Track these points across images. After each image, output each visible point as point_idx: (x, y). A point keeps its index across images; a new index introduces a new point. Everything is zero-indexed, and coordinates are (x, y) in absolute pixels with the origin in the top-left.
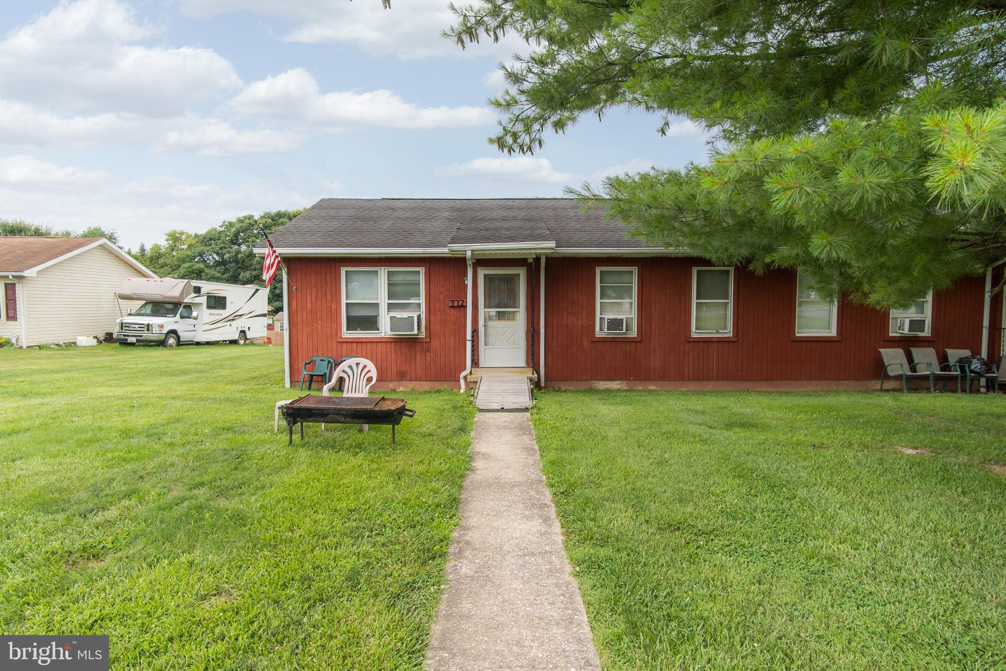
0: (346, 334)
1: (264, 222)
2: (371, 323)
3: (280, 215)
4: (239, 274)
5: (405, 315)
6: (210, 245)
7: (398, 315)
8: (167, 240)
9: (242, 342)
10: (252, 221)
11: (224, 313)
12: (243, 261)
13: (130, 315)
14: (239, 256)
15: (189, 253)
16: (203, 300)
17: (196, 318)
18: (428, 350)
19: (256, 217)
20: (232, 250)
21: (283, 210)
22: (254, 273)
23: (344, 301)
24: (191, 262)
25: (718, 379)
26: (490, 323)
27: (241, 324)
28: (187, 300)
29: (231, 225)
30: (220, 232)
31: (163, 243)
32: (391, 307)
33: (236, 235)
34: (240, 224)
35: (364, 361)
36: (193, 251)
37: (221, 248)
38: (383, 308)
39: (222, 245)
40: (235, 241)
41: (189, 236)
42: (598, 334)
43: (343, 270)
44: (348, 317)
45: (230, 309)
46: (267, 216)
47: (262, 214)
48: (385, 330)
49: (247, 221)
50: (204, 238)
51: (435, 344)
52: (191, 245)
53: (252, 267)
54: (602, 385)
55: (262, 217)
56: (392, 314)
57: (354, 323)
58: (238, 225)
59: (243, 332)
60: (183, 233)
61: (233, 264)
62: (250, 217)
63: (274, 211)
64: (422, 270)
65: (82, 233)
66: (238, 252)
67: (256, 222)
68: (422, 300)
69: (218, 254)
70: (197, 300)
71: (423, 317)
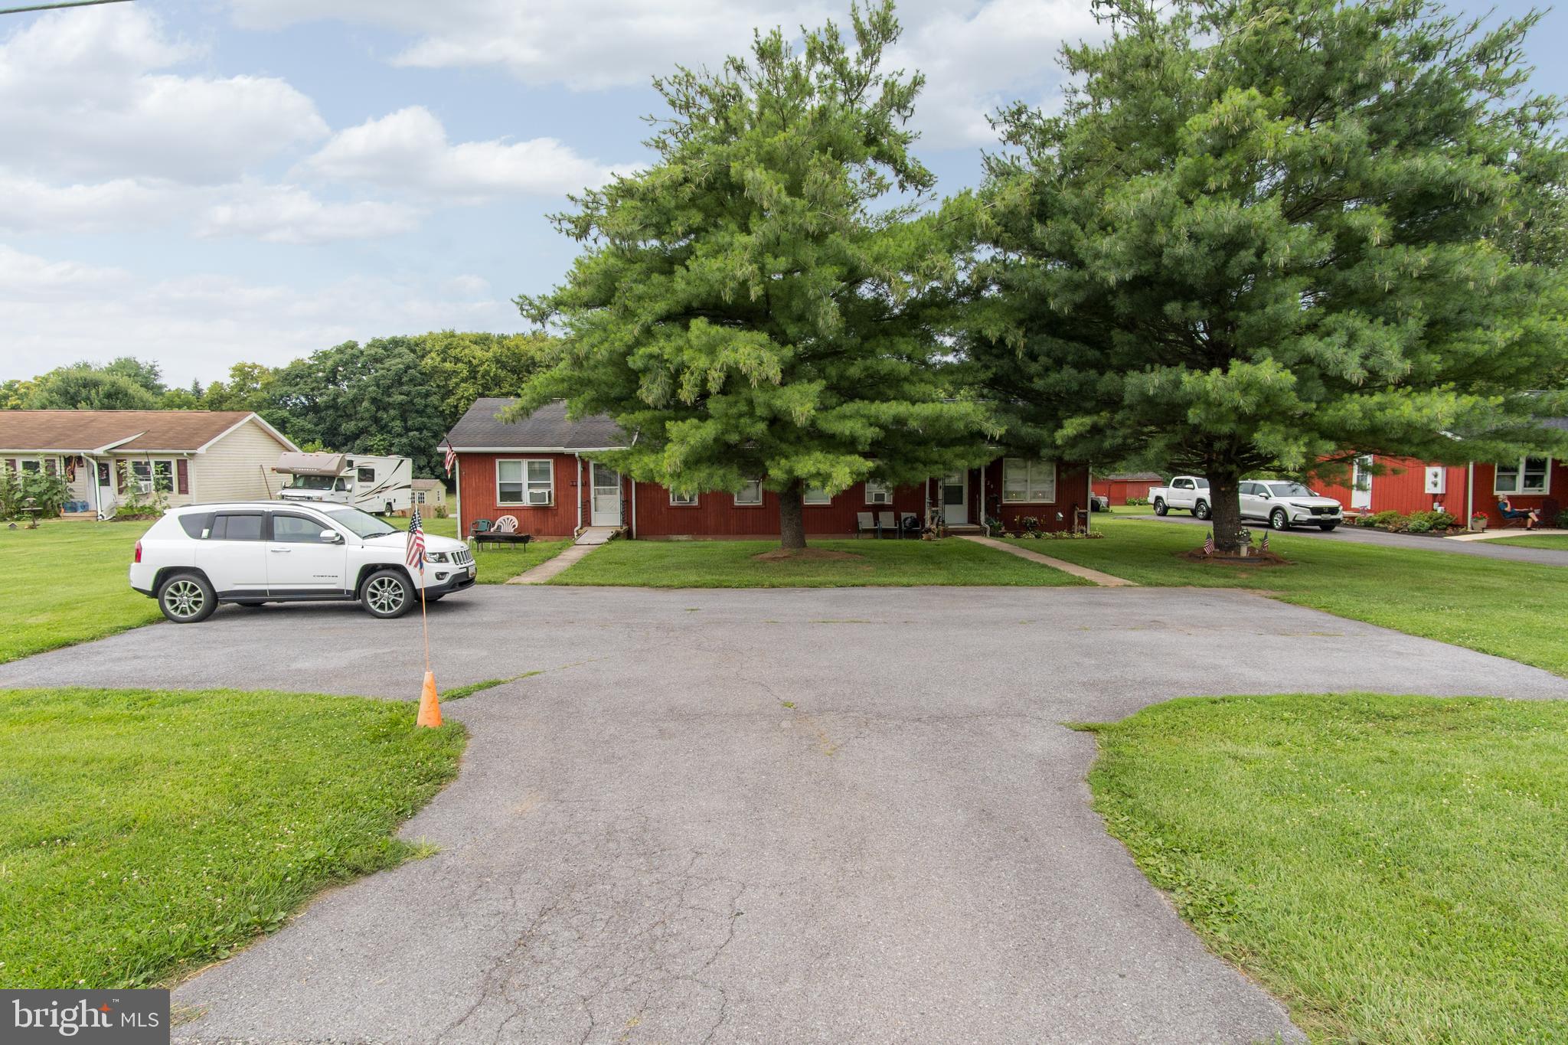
0: (500, 504)
1: (373, 352)
2: (516, 496)
3: (396, 343)
4: (340, 425)
5: (540, 491)
6: (297, 384)
7: (535, 491)
8: (233, 376)
9: (388, 514)
10: (355, 351)
11: (373, 485)
12: (345, 407)
13: (285, 487)
14: (340, 400)
15: (265, 395)
16: (355, 473)
17: (350, 491)
18: (556, 515)
19: (362, 346)
20: (328, 392)
21: (399, 335)
22: (361, 424)
23: (498, 482)
24: (269, 408)
25: (753, 533)
26: (599, 496)
27: (388, 496)
28: (342, 474)
29: (326, 355)
30: (310, 367)
31: (227, 380)
32: (530, 486)
33: (334, 372)
34: (339, 356)
35: (511, 517)
36: (271, 392)
37: (313, 389)
38: (525, 487)
39: (315, 385)
40: (332, 378)
41: (264, 371)
42: (672, 503)
43: (497, 461)
44: (501, 493)
45: (378, 481)
46: (376, 344)
47: (369, 341)
48: (526, 501)
49: (349, 351)
50: (288, 375)
51: (561, 511)
52: (268, 384)
53: (359, 416)
54: (675, 537)
55: (370, 346)
56: (531, 491)
57: (505, 496)
58: (338, 357)
59: (389, 504)
60: (254, 366)
61: (331, 412)
62: (353, 345)
63: (386, 335)
64: (551, 461)
65: (108, 366)
66: (337, 395)
67: (362, 352)
68: (552, 481)
69: (306, 396)
70: (350, 474)
71: (553, 492)
